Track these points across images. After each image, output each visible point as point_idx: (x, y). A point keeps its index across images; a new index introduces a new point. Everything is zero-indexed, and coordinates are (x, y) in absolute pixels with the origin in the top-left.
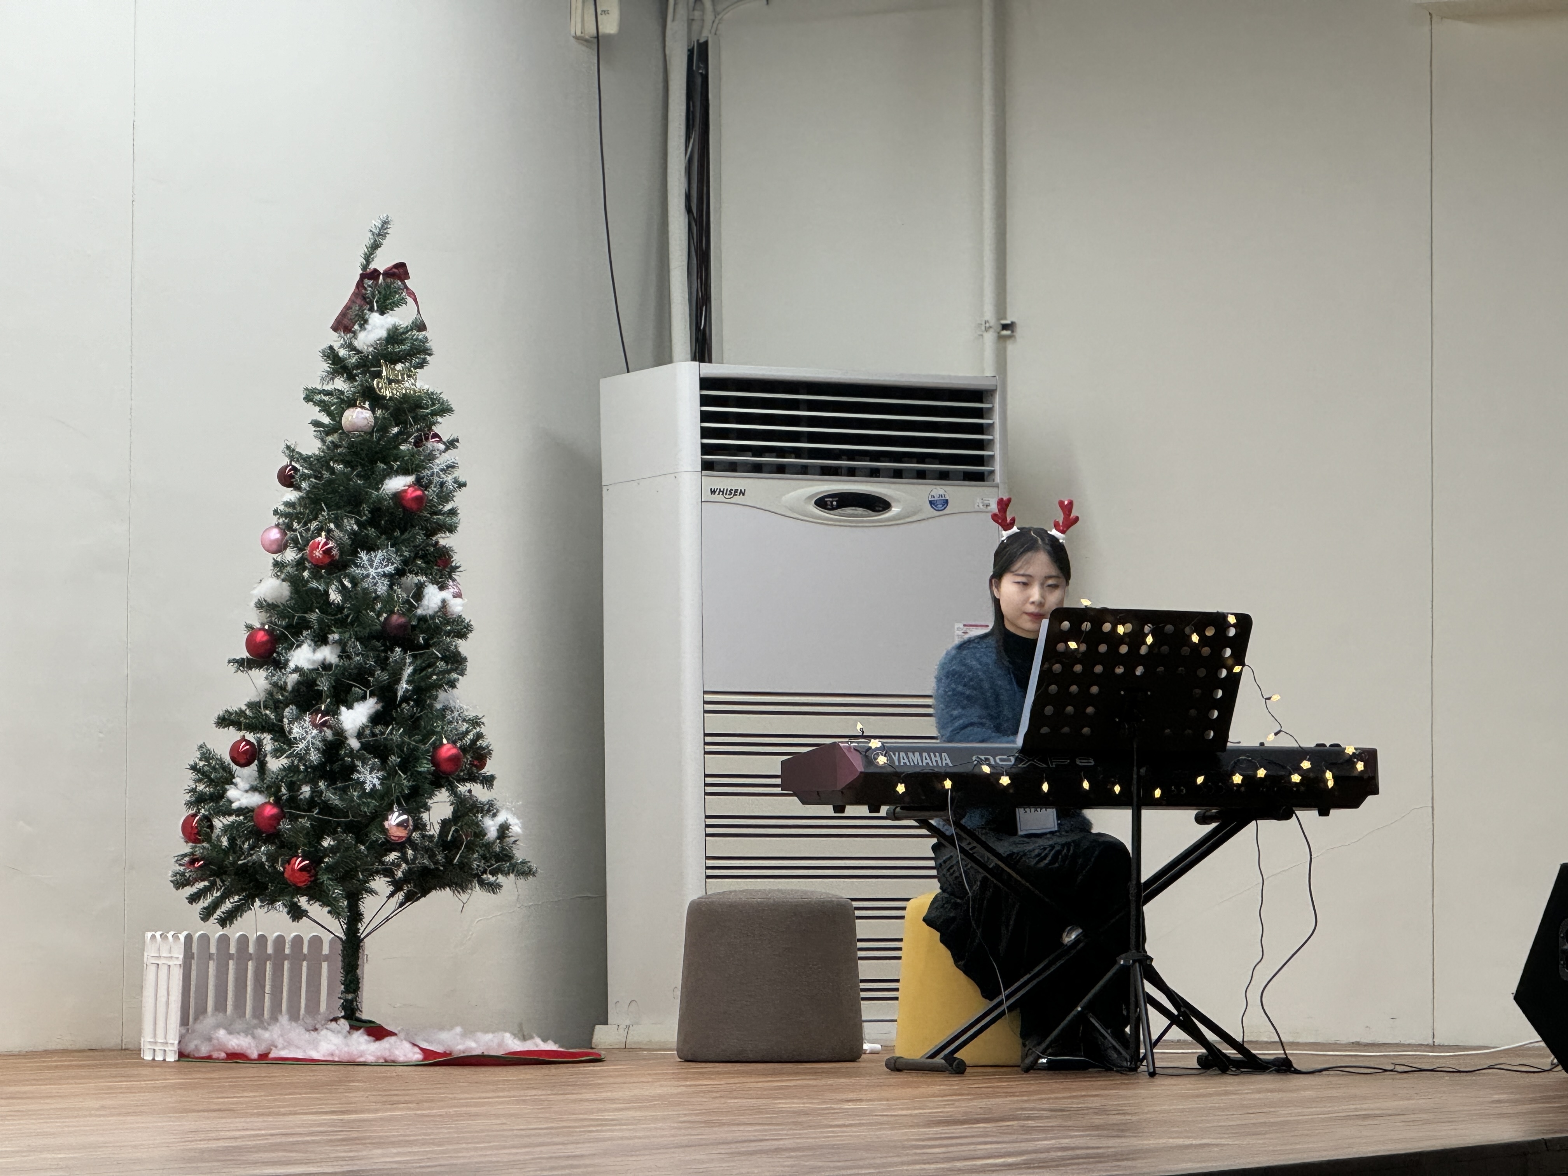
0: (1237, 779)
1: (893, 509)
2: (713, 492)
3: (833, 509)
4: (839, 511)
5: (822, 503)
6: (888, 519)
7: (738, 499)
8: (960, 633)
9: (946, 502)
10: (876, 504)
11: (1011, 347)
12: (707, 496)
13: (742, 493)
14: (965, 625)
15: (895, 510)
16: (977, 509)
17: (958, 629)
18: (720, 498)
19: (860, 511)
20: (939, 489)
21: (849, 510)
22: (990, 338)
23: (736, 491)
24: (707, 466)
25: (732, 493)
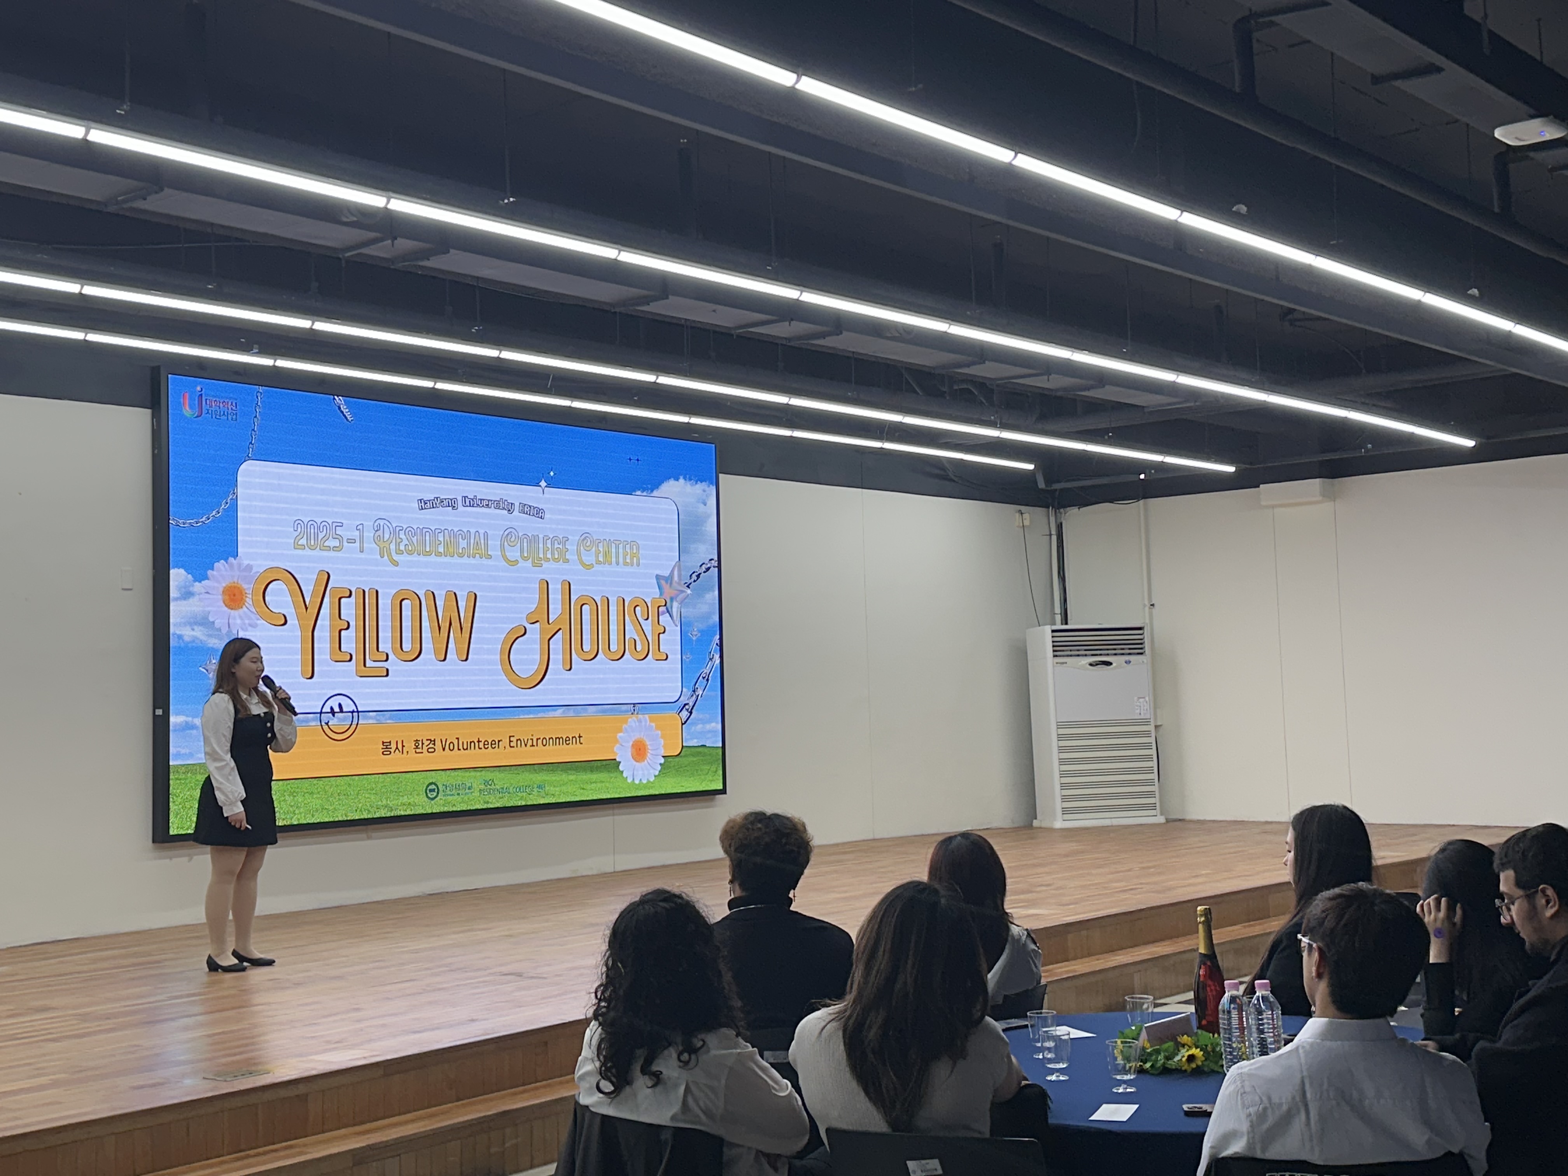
1: (1113, 665)
2: (1057, 663)
3: (1094, 666)
5: (1091, 665)
6: (1112, 668)
7: (1064, 665)
8: (1136, 700)
9: (1130, 662)
10: (1109, 664)
11: (1153, 610)
12: (1056, 665)
13: (1066, 663)
14: (1138, 698)
16: (1140, 662)
18: (1059, 665)
19: (1103, 666)
20: (1127, 658)
21: (1099, 666)
22: (1147, 609)
24: (1055, 656)
25: (1063, 663)
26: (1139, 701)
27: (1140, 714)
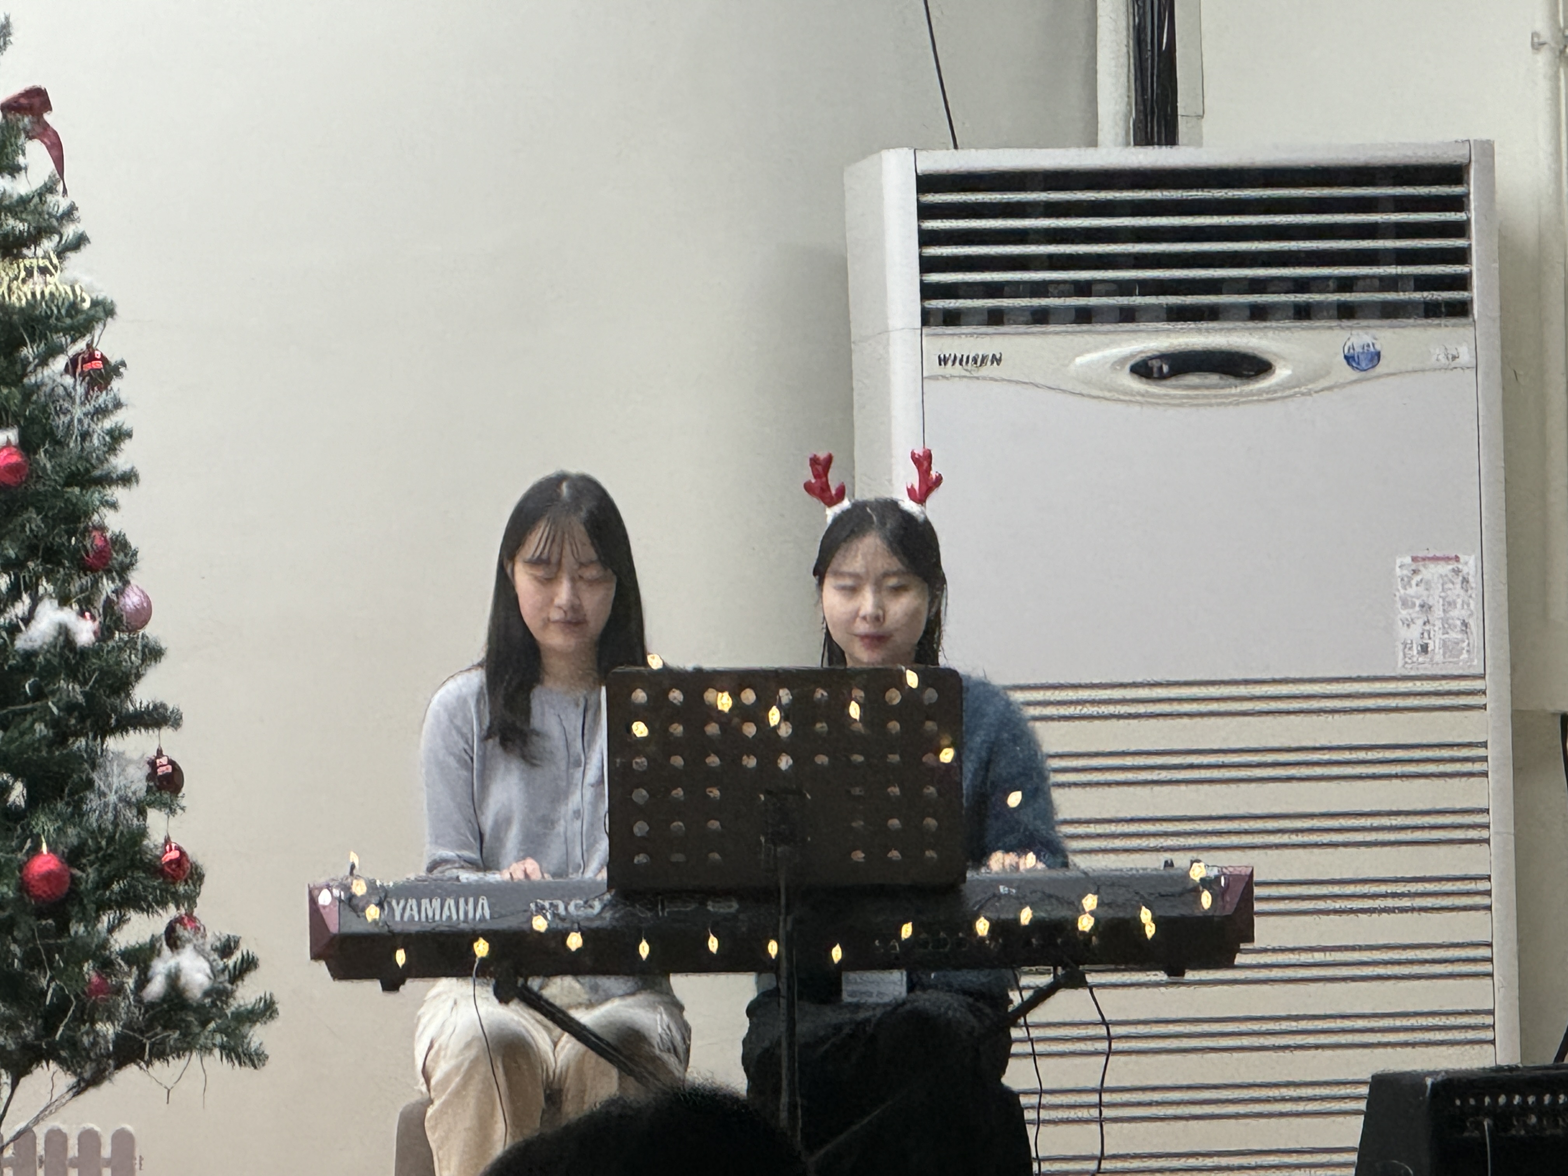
0: (982, 927)
1: (1278, 371)
2: (943, 361)
3: (1162, 377)
4: (1173, 381)
5: (1143, 369)
6: (1268, 391)
7: (989, 370)
9: (1378, 356)
10: (1244, 367)
12: (932, 367)
13: (996, 359)
14: (1414, 559)
15: (1281, 373)
16: (1438, 364)
17: (1403, 566)
18: (958, 369)
19: (1214, 379)
20: (1368, 335)
21: (1193, 379)
22: (1538, 58)
23: (984, 358)
24: (932, 319)
25: (980, 361)
26: (1418, 578)
27: (1424, 649)
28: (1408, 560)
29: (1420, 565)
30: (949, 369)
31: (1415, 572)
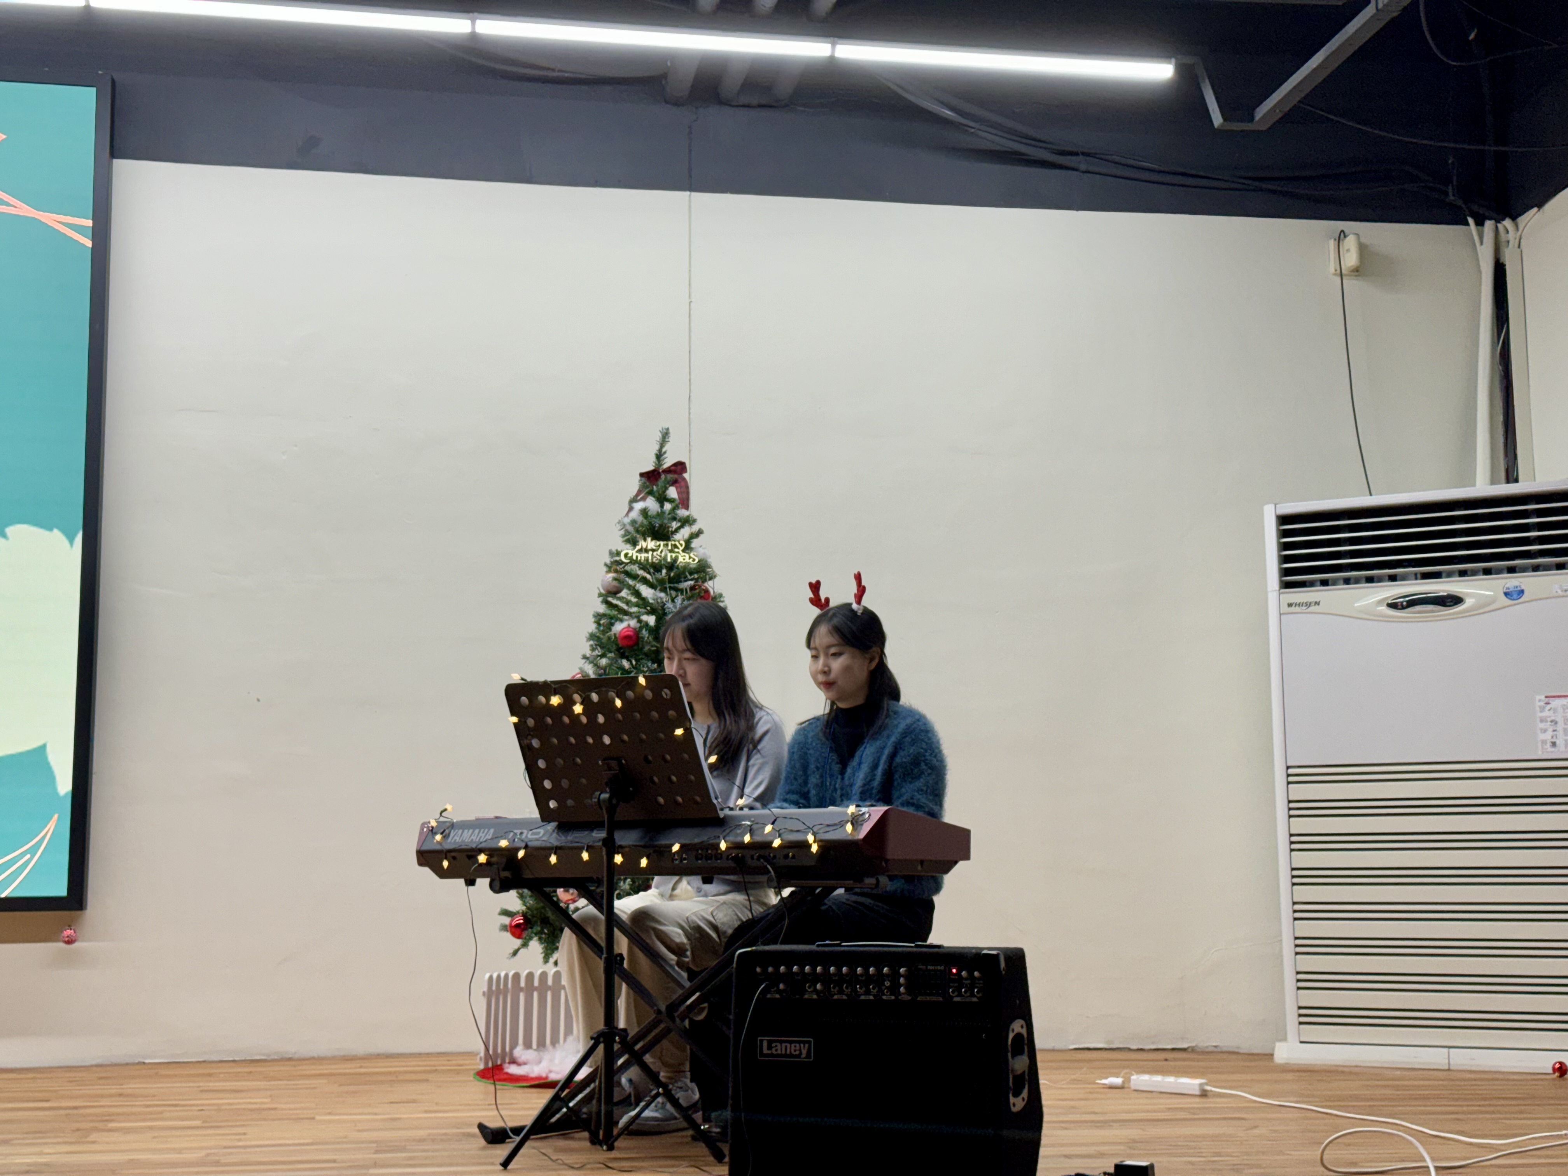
2: (1290, 605)
4: (1409, 610)
7: (1313, 608)
8: (1542, 704)
9: (1522, 592)
10: (1447, 601)
12: (1285, 608)
13: (1317, 603)
14: (1546, 697)
15: (1469, 602)
16: (1554, 594)
17: (1540, 701)
18: (1297, 609)
21: (1419, 608)
23: (1310, 603)
24: (1287, 585)
25: (1308, 605)
26: (1549, 707)
27: (1554, 744)
28: (1543, 697)
29: (1550, 700)
30: (1293, 609)
31: (1547, 703)
